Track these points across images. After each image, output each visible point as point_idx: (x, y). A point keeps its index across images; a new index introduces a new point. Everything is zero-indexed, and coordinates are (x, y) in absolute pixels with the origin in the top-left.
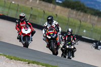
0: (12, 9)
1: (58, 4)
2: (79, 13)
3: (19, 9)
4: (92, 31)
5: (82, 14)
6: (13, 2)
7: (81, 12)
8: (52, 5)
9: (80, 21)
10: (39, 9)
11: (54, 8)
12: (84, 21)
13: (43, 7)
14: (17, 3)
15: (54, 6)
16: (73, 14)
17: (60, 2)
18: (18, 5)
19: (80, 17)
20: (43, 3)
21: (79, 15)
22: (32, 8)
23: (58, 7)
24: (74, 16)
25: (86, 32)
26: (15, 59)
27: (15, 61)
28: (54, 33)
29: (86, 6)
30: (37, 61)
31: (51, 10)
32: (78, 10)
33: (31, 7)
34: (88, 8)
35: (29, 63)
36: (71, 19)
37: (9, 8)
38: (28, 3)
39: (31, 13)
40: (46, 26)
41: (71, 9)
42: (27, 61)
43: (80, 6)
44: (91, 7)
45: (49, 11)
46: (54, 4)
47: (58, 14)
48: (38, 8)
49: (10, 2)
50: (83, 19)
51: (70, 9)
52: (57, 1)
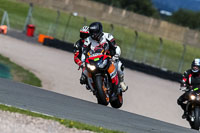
0: (72, 27)
1: (164, 17)
6: (75, 14)
8: (151, 21)
10: (126, 28)
11: (156, 27)
13: (133, 25)
14: (82, 16)
15: (156, 21)
16: (193, 38)
17: (168, 14)
20: (135, 16)
22: (112, 26)
23: (164, 24)
24: (195, 41)
31: (149, 29)
33: (109, 23)
36: (188, 47)
38: (104, 16)
41: (190, 28)
42: (102, 131)
45: (145, 32)
46: (156, 17)
47: (164, 38)
48: (124, 25)
49: (68, 13)
51: (188, 29)
52: (163, 12)
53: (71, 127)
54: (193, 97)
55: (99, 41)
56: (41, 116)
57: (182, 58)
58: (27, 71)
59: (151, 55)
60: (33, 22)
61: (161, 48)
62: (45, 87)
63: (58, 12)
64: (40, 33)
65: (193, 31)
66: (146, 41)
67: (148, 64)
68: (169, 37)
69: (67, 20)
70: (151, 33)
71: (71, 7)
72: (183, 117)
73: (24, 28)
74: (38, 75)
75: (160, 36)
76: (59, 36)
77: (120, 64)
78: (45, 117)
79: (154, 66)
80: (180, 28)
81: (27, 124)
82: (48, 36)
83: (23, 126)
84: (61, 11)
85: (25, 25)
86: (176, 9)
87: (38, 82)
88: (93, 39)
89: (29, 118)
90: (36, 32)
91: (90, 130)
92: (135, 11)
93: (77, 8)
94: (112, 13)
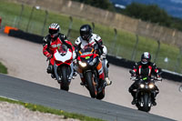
0: (35, 19)
1: (119, 10)
2: (156, 27)
3: (48, 20)
4: (179, 59)
5: (161, 29)
6: (38, 8)
7: (160, 25)
8: (107, 13)
9: (158, 42)
10: (84, 20)
11: (112, 19)
12: (164, 42)
14: (43, 9)
15: (111, 14)
16: (145, 29)
17: (122, 7)
18: (46, 12)
19: (157, 35)
20: (92, 9)
22: (71, 18)
23: (118, 16)
24: (147, 32)
25: (169, 62)
26: (41, 111)
27: (40, 114)
28: (92, 57)
29: (169, 15)
30: (79, 113)
31: (105, 21)
32: (154, 22)
33: (69, 16)
34: (172, 18)
35: (65, 118)
36: (140, 37)
37: (31, 18)
38: (64, 9)
39: (71, 27)
40: (78, 43)
41: (142, 20)
42: (63, 114)
43: (158, 14)
44: (178, 16)
45: (102, 23)
46: (111, 10)
47: (119, 29)
48: (81, 17)
49: (31, 6)
50: (164, 39)
51: (140, 20)
52: (117, 5)
53: (34, 110)
54: (142, 86)
55: (88, 41)
56: (7, 100)
57: (135, 47)
61: (116, 38)
62: (10, 74)
63: (22, 6)
64: (6, 24)
65: (145, 23)
68: (123, 28)
69: (30, 12)
71: (34, 2)
75: (114, 27)
76: (23, 28)
77: (106, 62)
79: (109, 54)
80: (132, 20)
82: (13, 28)
84: (25, 5)
87: (5, 70)
91: (52, 113)
92: (92, 5)
94: (71, 7)
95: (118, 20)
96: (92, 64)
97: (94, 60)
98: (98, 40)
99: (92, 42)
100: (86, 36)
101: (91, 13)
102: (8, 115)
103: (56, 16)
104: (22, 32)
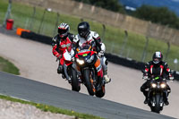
0: (47, 21)
1: (129, 13)
2: (166, 29)
5: (171, 31)
6: (50, 10)
7: (170, 27)
8: (117, 16)
9: (168, 44)
10: (94, 22)
11: (122, 21)
12: (174, 44)
13: (102, 19)
14: (55, 11)
15: (122, 16)
16: (155, 31)
17: (133, 9)
18: (58, 15)
19: (168, 37)
20: (103, 11)
21: (167, 33)
22: (82, 20)
23: (129, 18)
24: (157, 34)
27: (51, 114)
31: (116, 23)
32: (164, 24)
33: (80, 18)
35: (76, 118)
36: (150, 39)
37: (42, 20)
38: (75, 11)
41: (152, 22)
43: (168, 17)
45: (112, 25)
46: (121, 13)
47: (129, 31)
49: (43, 9)
50: (173, 41)
51: (150, 22)
52: (128, 8)
53: (46, 111)
54: (154, 86)
57: (145, 49)
58: (7, 61)
59: (118, 47)
60: (12, 17)
61: (126, 40)
62: (22, 75)
63: (34, 8)
64: (18, 26)
65: (155, 25)
66: (113, 34)
67: (115, 54)
68: (133, 29)
69: (42, 14)
70: (117, 27)
71: (46, 3)
72: (145, 103)
73: (4, 23)
74: (16, 65)
75: (125, 29)
76: (35, 30)
77: (105, 59)
78: (23, 102)
79: (120, 56)
81: (7, 107)
82: (25, 30)
83: (3, 110)
84: (37, 7)
85: (5, 19)
86: (140, 5)
87: (16, 71)
88: (81, 36)
89: (8, 102)
90: (14, 26)
92: (103, 7)
93: (51, 4)
94: (82, 9)
95: (129, 23)
96: (89, 61)
97: (92, 58)
98: (96, 37)
99: (90, 39)
100: (84, 33)
101: (102, 16)
102: (20, 115)
103: (67, 18)
104: (34, 33)
